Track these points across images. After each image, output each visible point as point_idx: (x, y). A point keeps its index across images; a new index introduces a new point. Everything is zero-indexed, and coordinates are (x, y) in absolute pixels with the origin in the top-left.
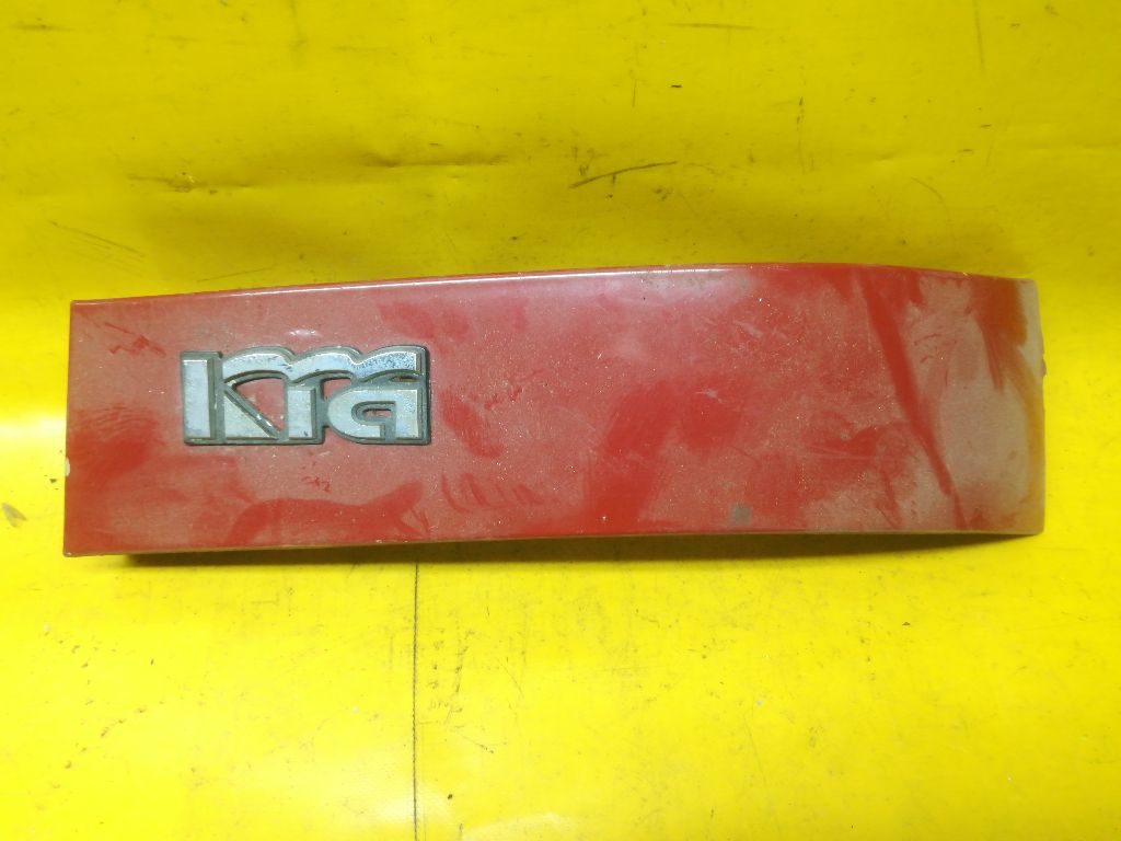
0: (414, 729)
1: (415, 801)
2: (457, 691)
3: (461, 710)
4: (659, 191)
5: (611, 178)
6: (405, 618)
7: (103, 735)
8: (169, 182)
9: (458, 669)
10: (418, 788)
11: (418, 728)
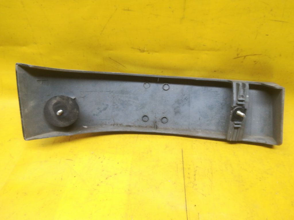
0: (185, 188)
1: (186, 205)
2: (195, 180)
3: (196, 185)
4: (255, 62)
5: (244, 57)
6: (180, 161)
7: (106, 179)
8: (140, 50)
9: (195, 175)
10: (187, 202)
11: (186, 187)
